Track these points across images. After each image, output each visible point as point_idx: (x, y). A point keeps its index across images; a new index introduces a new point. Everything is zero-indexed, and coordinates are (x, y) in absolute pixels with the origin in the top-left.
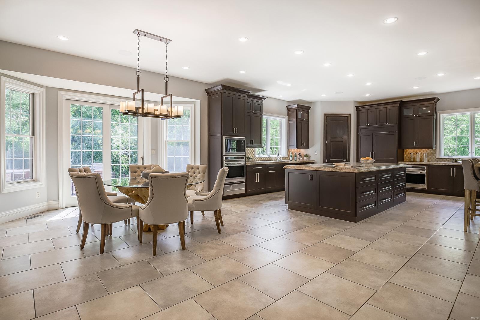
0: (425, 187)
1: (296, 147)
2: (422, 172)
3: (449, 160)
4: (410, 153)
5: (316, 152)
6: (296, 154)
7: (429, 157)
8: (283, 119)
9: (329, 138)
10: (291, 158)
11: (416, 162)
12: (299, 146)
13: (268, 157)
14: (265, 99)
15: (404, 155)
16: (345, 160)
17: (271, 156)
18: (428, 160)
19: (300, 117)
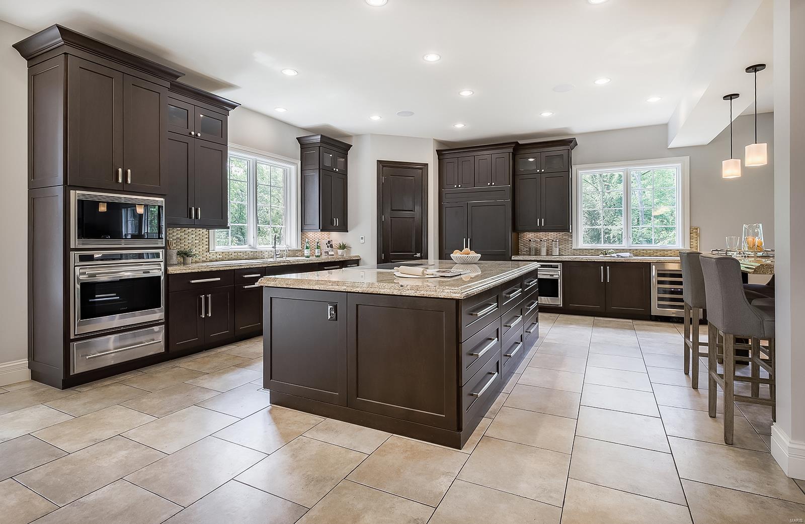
0: (559, 301)
1: (320, 228)
2: (552, 275)
3: (592, 251)
4: (530, 240)
5: (362, 238)
6: (318, 243)
7: (560, 247)
8: (289, 166)
9: (388, 211)
10: (306, 252)
11: (540, 255)
12: (326, 226)
13: (252, 250)
14: (233, 107)
15: (520, 244)
16: (418, 255)
17: (261, 247)
18: (559, 253)
19: (328, 163)
